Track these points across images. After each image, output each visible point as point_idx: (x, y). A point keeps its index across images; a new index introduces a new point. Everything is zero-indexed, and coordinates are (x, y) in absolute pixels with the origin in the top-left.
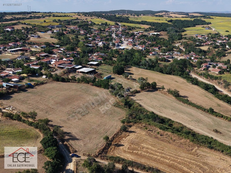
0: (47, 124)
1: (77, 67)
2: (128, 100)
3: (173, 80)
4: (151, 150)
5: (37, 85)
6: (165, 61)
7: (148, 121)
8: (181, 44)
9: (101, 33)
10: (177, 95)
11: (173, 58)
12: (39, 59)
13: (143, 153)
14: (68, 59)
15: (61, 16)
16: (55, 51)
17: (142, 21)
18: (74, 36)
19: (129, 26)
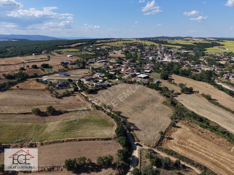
0: (119, 115)
1: (137, 74)
2: (173, 100)
3: (203, 85)
4: (197, 146)
5: (113, 85)
6: (195, 71)
7: (190, 119)
8: (205, 59)
9: (150, 51)
10: (209, 98)
11: (200, 69)
12: (114, 68)
13: (190, 148)
14: (131, 68)
15: (127, 41)
16: (123, 62)
17: (176, 44)
18: (134, 53)
19: (168, 47)
